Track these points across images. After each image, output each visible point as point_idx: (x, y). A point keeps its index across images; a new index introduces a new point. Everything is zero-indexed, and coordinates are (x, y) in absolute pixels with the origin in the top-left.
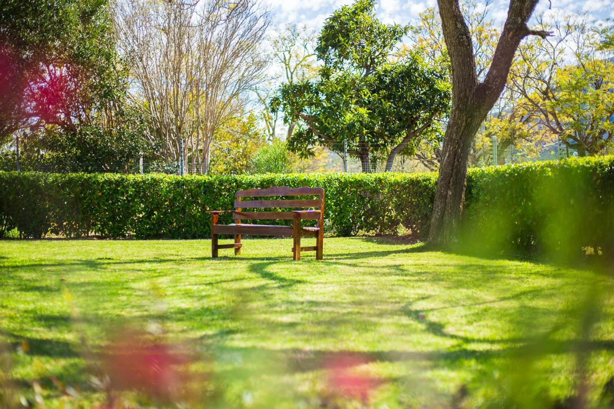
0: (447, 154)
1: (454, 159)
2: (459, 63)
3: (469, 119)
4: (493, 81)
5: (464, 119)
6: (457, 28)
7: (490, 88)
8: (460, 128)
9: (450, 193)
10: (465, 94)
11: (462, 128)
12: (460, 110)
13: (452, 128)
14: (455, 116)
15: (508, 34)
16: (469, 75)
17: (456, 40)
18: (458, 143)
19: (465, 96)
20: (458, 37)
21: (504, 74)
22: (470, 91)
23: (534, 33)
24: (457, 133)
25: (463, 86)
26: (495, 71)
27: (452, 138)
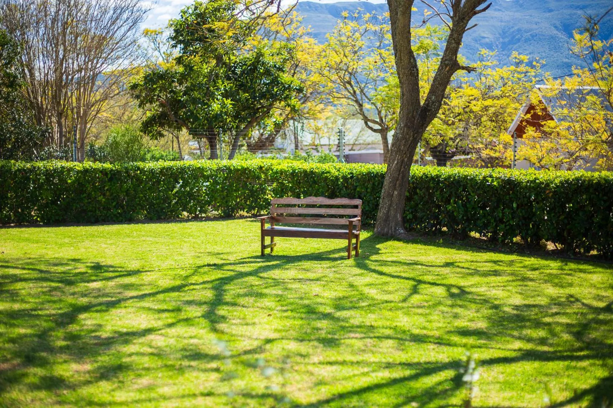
0: (396, 162)
1: (401, 165)
2: (409, 89)
3: (416, 135)
4: (432, 105)
5: (412, 134)
6: (410, 62)
7: (429, 110)
8: (408, 141)
9: (396, 193)
10: (413, 114)
11: (410, 142)
12: (409, 128)
13: (401, 141)
14: (403, 132)
15: (445, 68)
16: (417, 100)
17: (408, 71)
18: (405, 153)
19: (413, 117)
20: (410, 69)
21: (440, 99)
22: (417, 112)
23: (463, 68)
24: (404, 145)
25: (411, 108)
26: (433, 97)
27: (400, 149)
